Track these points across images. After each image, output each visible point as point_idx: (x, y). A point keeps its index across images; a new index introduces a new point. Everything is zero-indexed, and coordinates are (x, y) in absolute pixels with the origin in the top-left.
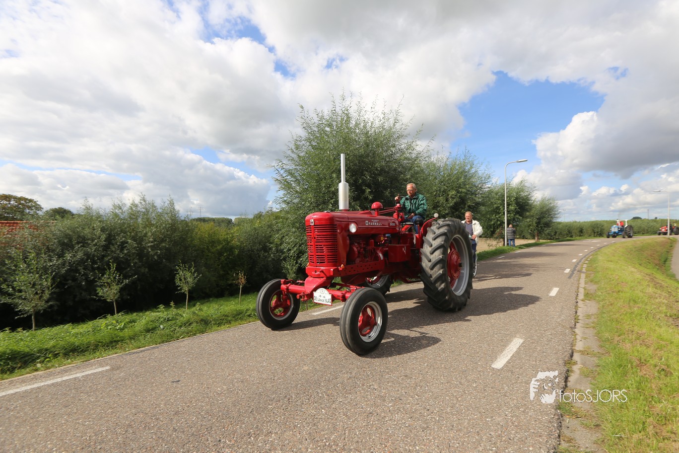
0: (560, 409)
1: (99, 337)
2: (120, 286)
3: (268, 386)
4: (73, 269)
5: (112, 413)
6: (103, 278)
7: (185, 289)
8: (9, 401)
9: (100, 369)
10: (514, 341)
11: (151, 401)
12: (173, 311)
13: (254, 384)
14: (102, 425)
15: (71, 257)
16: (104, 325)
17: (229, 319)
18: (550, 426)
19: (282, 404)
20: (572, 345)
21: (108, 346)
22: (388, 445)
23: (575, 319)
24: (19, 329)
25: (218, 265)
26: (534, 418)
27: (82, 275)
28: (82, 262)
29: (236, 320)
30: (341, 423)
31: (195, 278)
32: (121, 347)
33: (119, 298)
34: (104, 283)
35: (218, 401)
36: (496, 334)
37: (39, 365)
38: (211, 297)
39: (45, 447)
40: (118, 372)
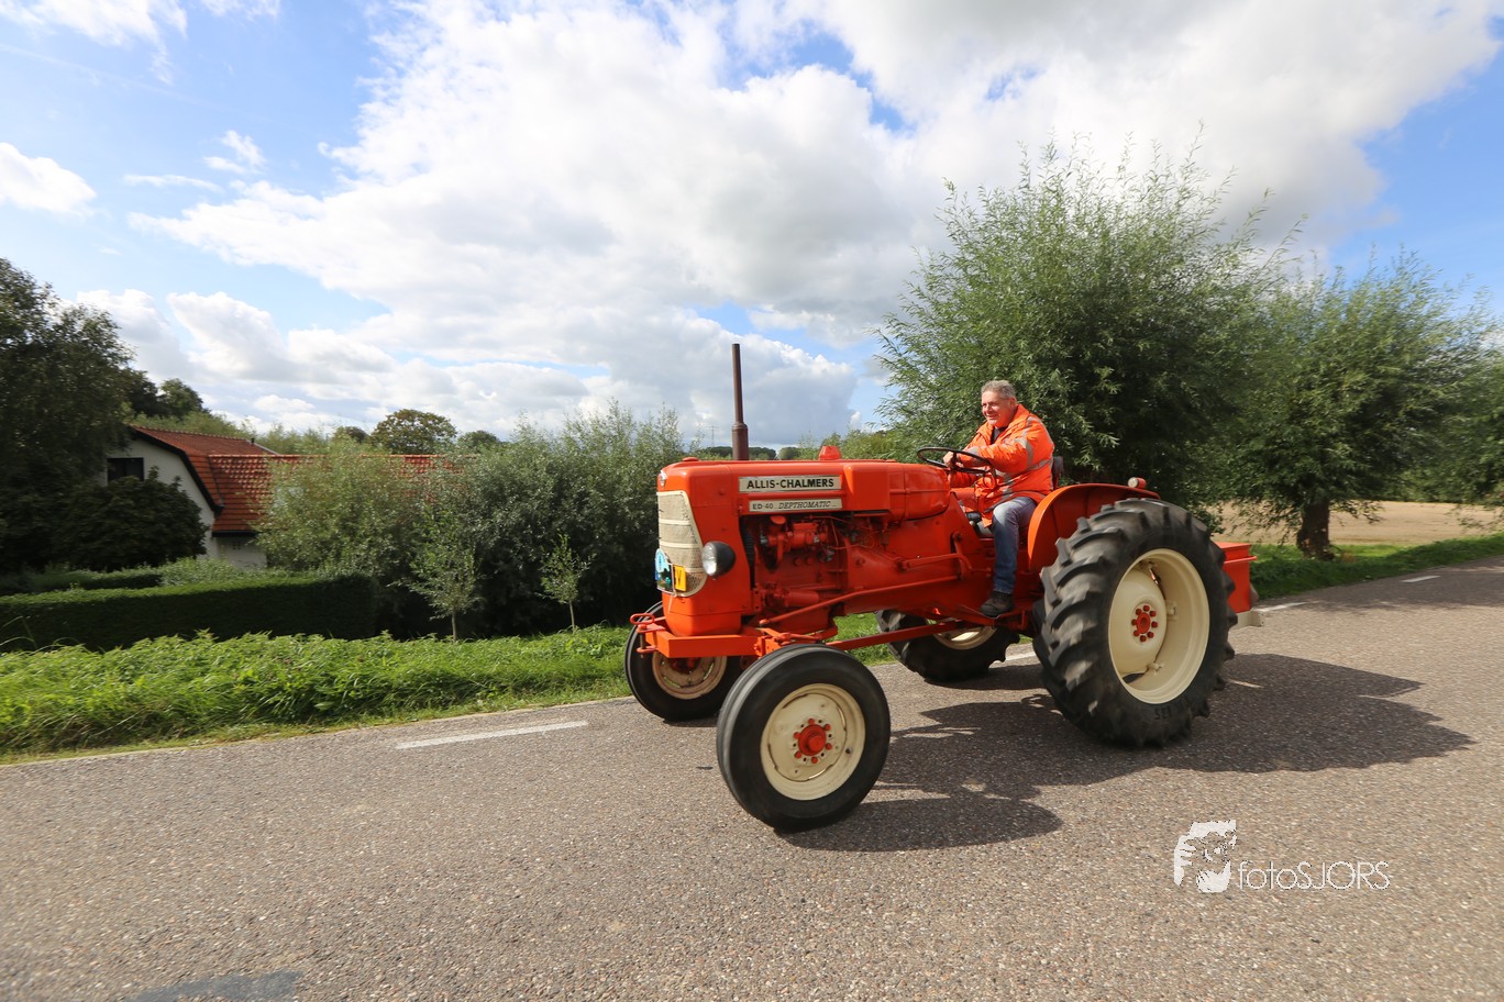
1: (563, 664)
2: (579, 576)
4: (505, 543)
5: (604, 806)
6: (551, 560)
9: (573, 725)
11: (665, 798)
14: (590, 824)
15: (502, 518)
16: (569, 644)
21: (578, 685)
24: (449, 638)
27: (520, 552)
28: (518, 528)
32: (599, 689)
33: (577, 598)
34: (553, 569)
37: (480, 702)
39: (510, 842)
40: (602, 733)
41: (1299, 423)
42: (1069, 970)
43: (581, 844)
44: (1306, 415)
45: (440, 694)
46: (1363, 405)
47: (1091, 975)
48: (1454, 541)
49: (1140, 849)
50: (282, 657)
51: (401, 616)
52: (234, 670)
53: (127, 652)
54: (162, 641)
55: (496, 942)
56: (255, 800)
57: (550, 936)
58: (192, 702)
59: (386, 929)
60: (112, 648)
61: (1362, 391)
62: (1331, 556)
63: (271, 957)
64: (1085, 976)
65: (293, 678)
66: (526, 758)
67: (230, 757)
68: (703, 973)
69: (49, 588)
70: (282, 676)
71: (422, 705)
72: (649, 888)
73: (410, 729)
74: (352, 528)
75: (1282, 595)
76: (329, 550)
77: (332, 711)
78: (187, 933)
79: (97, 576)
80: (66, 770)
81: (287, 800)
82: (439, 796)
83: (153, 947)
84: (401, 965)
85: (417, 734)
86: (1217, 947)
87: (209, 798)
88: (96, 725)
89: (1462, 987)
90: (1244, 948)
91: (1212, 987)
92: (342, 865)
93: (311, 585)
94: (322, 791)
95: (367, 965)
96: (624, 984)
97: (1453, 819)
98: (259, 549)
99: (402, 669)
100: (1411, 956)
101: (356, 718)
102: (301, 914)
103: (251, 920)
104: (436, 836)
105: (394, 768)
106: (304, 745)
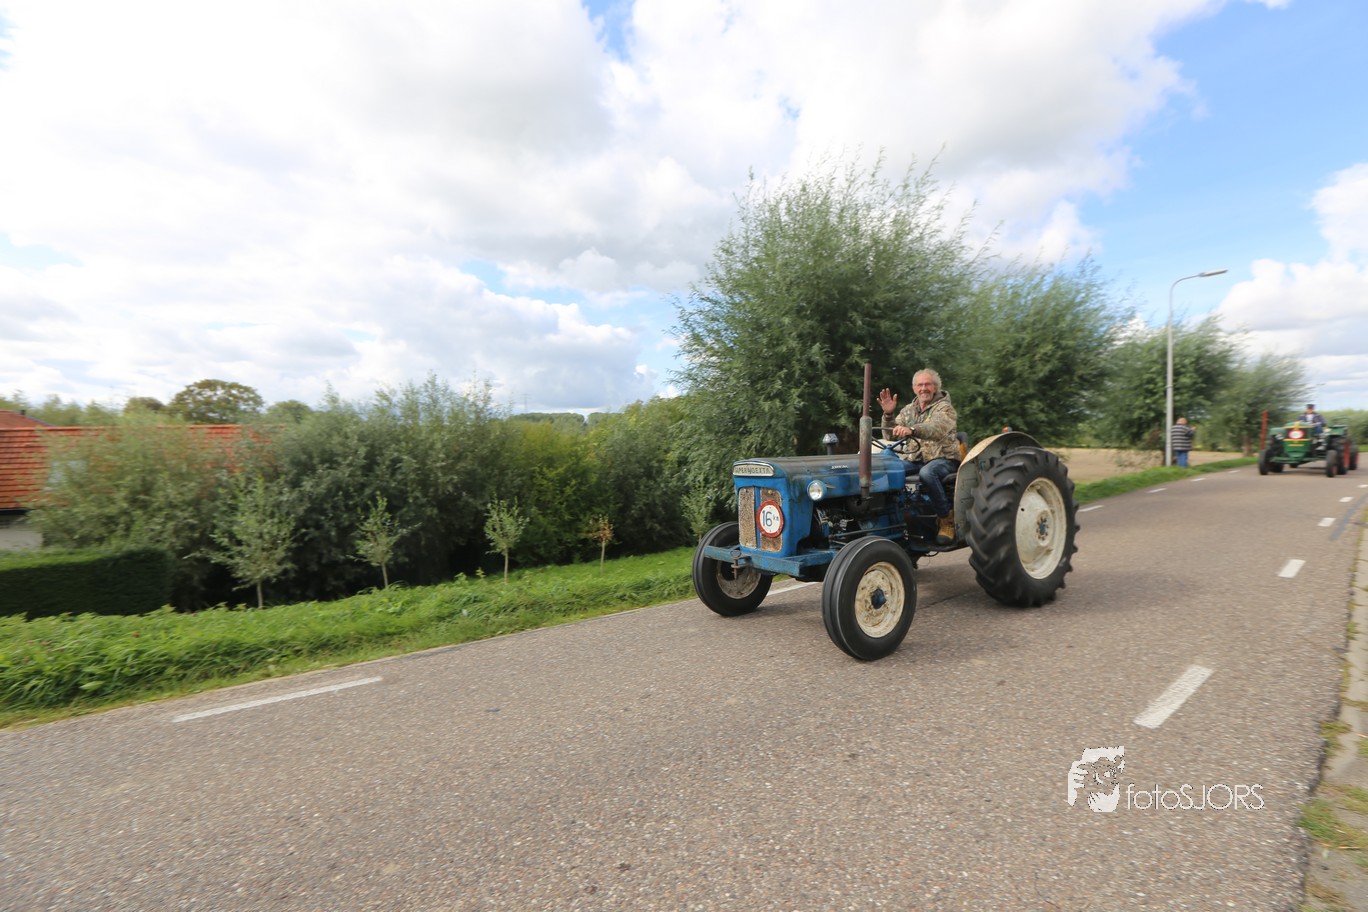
0: (1305, 825)
1: (362, 623)
2: (394, 539)
3: (660, 729)
4: (317, 506)
5: (389, 756)
6: (365, 524)
7: (502, 546)
8: (232, 722)
9: (367, 681)
10: (1189, 671)
11: (452, 742)
12: (481, 586)
13: (633, 725)
14: (374, 775)
15: (312, 487)
16: (368, 604)
17: (584, 602)
18: (1280, 861)
19: (686, 765)
20: (1340, 687)
21: (376, 643)
22: (902, 861)
23: (1348, 630)
24: (241, 606)
25: (561, 503)
26: (1239, 839)
27: (332, 518)
28: (330, 494)
29: (596, 606)
30: (805, 812)
31: (519, 525)
32: (399, 645)
33: (390, 560)
34: (367, 532)
35: (568, 750)
36: (1146, 654)
37: (272, 668)
38: (549, 563)
39: (289, 801)
40: (395, 686)
42: (797, 852)
43: (362, 795)
45: (227, 664)
47: (814, 854)
49: (863, 744)
50: (44, 639)
51: (203, 589)
55: (264, 901)
57: (322, 888)
64: (810, 855)
65: (55, 660)
66: (314, 718)
68: (473, 900)
70: (41, 657)
71: (206, 676)
73: (191, 700)
74: (143, 501)
76: (117, 525)
77: (103, 691)
81: (36, 788)
82: (216, 764)
85: (195, 707)
86: (915, 816)
90: (935, 814)
92: (95, 848)
93: (93, 562)
94: (80, 774)
98: (31, 527)
99: (184, 641)
101: (129, 696)
104: (208, 805)
105: (169, 742)
106: (65, 728)
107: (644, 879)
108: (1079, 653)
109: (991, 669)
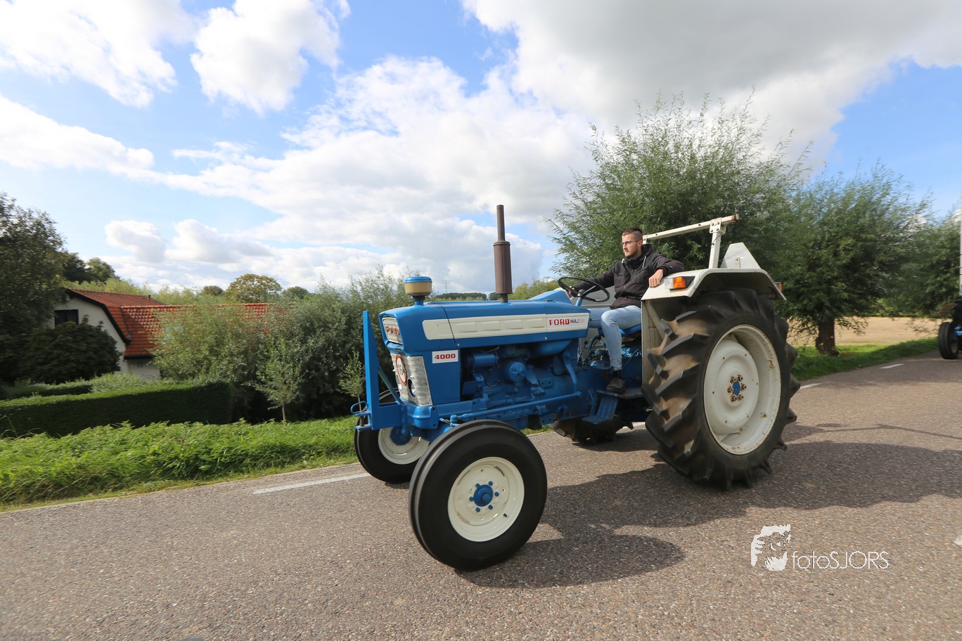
4: (316, 357)
6: (346, 369)
8: (288, 496)
14: (380, 538)
15: (313, 343)
19: (591, 547)
24: (283, 421)
27: (326, 364)
28: (324, 349)
34: (347, 374)
39: (330, 551)
41: (814, 271)
42: (682, 618)
43: (375, 550)
44: (818, 266)
45: (279, 458)
46: (853, 259)
47: (695, 620)
48: (913, 341)
50: (176, 437)
51: (250, 408)
52: (146, 447)
53: (75, 437)
54: (98, 429)
55: (325, 614)
56: (165, 530)
57: (358, 609)
58: (120, 468)
59: (254, 609)
60: (65, 434)
61: (851, 250)
62: (836, 353)
63: (182, 629)
64: (692, 621)
65: (185, 450)
66: (337, 497)
67: (146, 503)
68: (455, 628)
69: (18, 396)
70: (178, 448)
71: (268, 465)
72: (419, 577)
73: (261, 481)
74: (216, 351)
75: (807, 379)
76: (202, 366)
77: (211, 471)
78: (127, 616)
79: (49, 387)
80: (40, 515)
81: (185, 529)
82: (283, 523)
83: (106, 626)
84: (265, 631)
85: (266, 484)
86: (772, 600)
87: (135, 529)
88: (58, 485)
89: (920, 619)
90: (788, 600)
91: (769, 625)
92: (223, 569)
93: (190, 389)
94: (207, 523)
95: (244, 632)
96: (407, 637)
97: (913, 516)
98: (155, 367)
99: (254, 442)
100: (890, 601)
101: (227, 475)
102: (199, 601)
103: (168, 606)
104: (282, 548)
105: (253, 507)
106: (193, 493)
107: (571, 626)
108: (897, 483)
109: (820, 491)
